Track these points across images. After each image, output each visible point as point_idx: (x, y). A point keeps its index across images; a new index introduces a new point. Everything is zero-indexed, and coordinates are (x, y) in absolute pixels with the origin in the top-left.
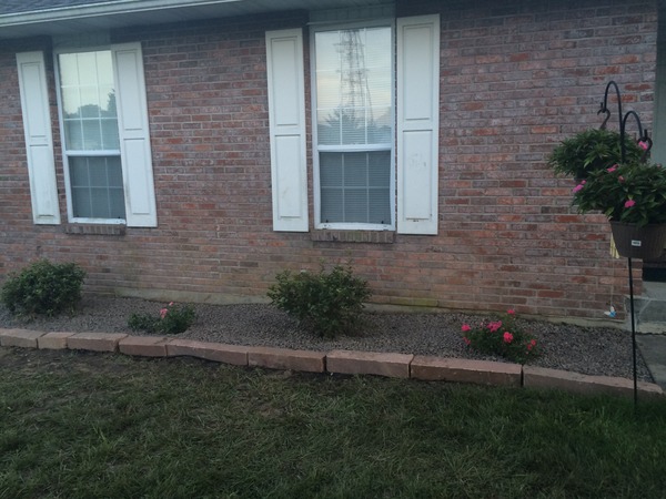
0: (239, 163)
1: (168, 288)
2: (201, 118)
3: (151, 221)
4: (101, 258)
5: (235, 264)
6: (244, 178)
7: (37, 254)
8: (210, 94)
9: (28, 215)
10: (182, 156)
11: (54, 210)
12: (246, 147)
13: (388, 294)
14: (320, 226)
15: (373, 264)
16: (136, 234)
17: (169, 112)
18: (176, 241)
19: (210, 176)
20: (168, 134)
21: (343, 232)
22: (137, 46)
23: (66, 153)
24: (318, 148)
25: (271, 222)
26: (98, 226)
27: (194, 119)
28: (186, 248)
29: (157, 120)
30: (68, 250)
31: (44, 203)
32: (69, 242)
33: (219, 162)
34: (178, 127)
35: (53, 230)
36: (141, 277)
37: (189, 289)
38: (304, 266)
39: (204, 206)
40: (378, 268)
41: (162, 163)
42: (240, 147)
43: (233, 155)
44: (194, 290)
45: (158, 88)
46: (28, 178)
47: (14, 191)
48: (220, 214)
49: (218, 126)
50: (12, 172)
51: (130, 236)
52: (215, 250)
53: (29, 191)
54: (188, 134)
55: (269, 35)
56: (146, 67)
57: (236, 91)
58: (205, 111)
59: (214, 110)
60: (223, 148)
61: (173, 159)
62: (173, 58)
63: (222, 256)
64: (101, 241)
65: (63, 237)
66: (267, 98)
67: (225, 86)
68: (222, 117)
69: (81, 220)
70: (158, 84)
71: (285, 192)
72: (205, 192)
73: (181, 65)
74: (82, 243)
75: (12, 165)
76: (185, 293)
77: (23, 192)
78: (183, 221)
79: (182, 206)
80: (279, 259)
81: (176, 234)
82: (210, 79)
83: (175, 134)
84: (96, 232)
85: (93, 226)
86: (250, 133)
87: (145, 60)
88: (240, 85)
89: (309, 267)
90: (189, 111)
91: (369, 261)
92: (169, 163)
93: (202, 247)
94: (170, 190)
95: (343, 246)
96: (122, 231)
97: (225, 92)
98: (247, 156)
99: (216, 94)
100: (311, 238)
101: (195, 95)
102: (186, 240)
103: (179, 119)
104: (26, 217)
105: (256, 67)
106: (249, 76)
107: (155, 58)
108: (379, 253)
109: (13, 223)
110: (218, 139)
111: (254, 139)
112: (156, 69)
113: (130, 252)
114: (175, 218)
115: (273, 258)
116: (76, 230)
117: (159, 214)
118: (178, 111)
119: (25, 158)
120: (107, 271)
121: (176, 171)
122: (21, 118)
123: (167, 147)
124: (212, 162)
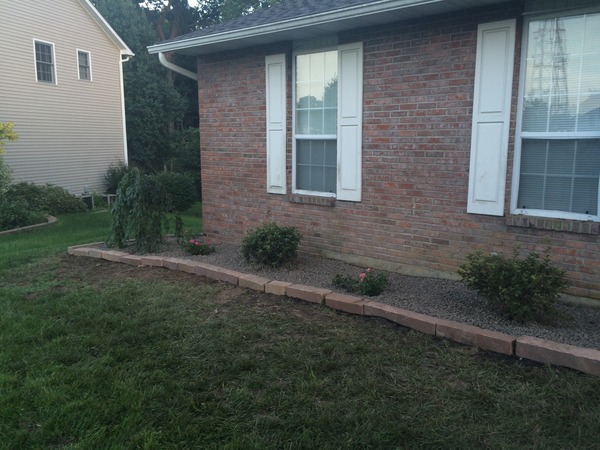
0: (440, 148)
1: (366, 255)
2: (409, 107)
3: (356, 196)
4: (314, 224)
5: (427, 240)
6: (443, 162)
7: (267, 217)
8: (418, 85)
9: (263, 185)
10: (388, 141)
11: (282, 182)
12: (448, 133)
13: (587, 287)
14: (515, 211)
15: (573, 254)
16: (342, 207)
17: (381, 102)
18: (376, 215)
19: (411, 159)
20: (378, 122)
21: (541, 220)
22: (359, 46)
23: (295, 136)
24: (521, 134)
25: (466, 204)
26: (314, 198)
27: (403, 107)
28: (384, 222)
29: (370, 109)
30: (290, 216)
31: (276, 177)
32: (292, 209)
33: (421, 147)
34: (386, 115)
35: (280, 198)
36: (344, 243)
37: (383, 258)
38: (495, 248)
39: (403, 186)
40: (578, 259)
41: (370, 147)
42: (442, 133)
43: (434, 140)
44: (388, 259)
45: (373, 81)
46: (265, 156)
47: (255, 166)
48: (418, 194)
49: (424, 114)
50: (255, 150)
51: (339, 207)
52: (410, 226)
53: (266, 166)
54: (395, 121)
55: (481, 28)
56: (365, 64)
57: (443, 82)
58: (412, 100)
59: (421, 100)
60: (425, 134)
61: (380, 143)
62: (389, 54)
63: (415, 232)
64: (316, 211)
65: (288, 204)
66: (473, 87)
67: (433, 77)
68: (428, 106)
69: (302, 192)
70: (373, 77)
71: (482, 177)
72: (405, 173)
73: (395, 60)
74: (300, 211)
75: (255, 146)
76: (380, 261)
77: (261, 167)
78: (383, 198)
79: (384, 185)
80: (471, 239)
81: (377, 209)
82: (421, 71)
83: (384, 121)
84: (312, 202)
85: (310, 197)
86: (453, 120)
87: (365, 57)
88: (448, 76)
89: (500, 250)
90: (398, 101)
91: (568, 251)
92: (376, 147)
93: (398, 222)
94: (375, 170)
95: (540, 233)
96: (333, 203)
97: (433, 83)
98: (447, 141)
99: (424, 84)
100: (505, 221)
101: (405, 86)
102: (384, 215)
103: (388, 108)
104: (262, 187)
105: (465, 59)
106: (458, 67)
107: (373, 55)
108: (580, 244)
109: (252, 191)
110: (421, 126)
111: (457, 125)
112: (373, 64)
113: (337, 221)
114: (377, 195)
115: (463, 238)
116: (297, 200)
117: (364, 190)
118: (389, 101)
119: (265, 140)
120: (318, 235)
121: (382, 153)
122: (264, 108)
123: (376, 133)
124: (414, 147)
